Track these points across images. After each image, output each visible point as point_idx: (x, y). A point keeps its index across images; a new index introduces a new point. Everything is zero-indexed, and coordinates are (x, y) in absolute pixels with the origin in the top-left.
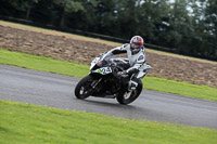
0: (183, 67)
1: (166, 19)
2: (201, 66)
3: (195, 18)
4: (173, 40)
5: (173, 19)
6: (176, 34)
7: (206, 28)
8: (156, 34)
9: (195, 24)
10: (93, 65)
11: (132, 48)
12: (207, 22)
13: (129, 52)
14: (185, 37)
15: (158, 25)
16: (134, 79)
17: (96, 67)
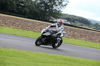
0: (30, 24)
1: (22, 3)
2: (38, 24)
3: (35, 2)
4: (25, 12)
5: (25, 2)
6: (27, 9)
7: (40, 7)
8: (18, 9)
9: (35, 5)
10: (42, 32)
11: (58, 25)
12: (41, 3)
13: (57, 26)
14: (31, 11)
15: (18, 5)
16: (59, 37)
17: (44, 33)
